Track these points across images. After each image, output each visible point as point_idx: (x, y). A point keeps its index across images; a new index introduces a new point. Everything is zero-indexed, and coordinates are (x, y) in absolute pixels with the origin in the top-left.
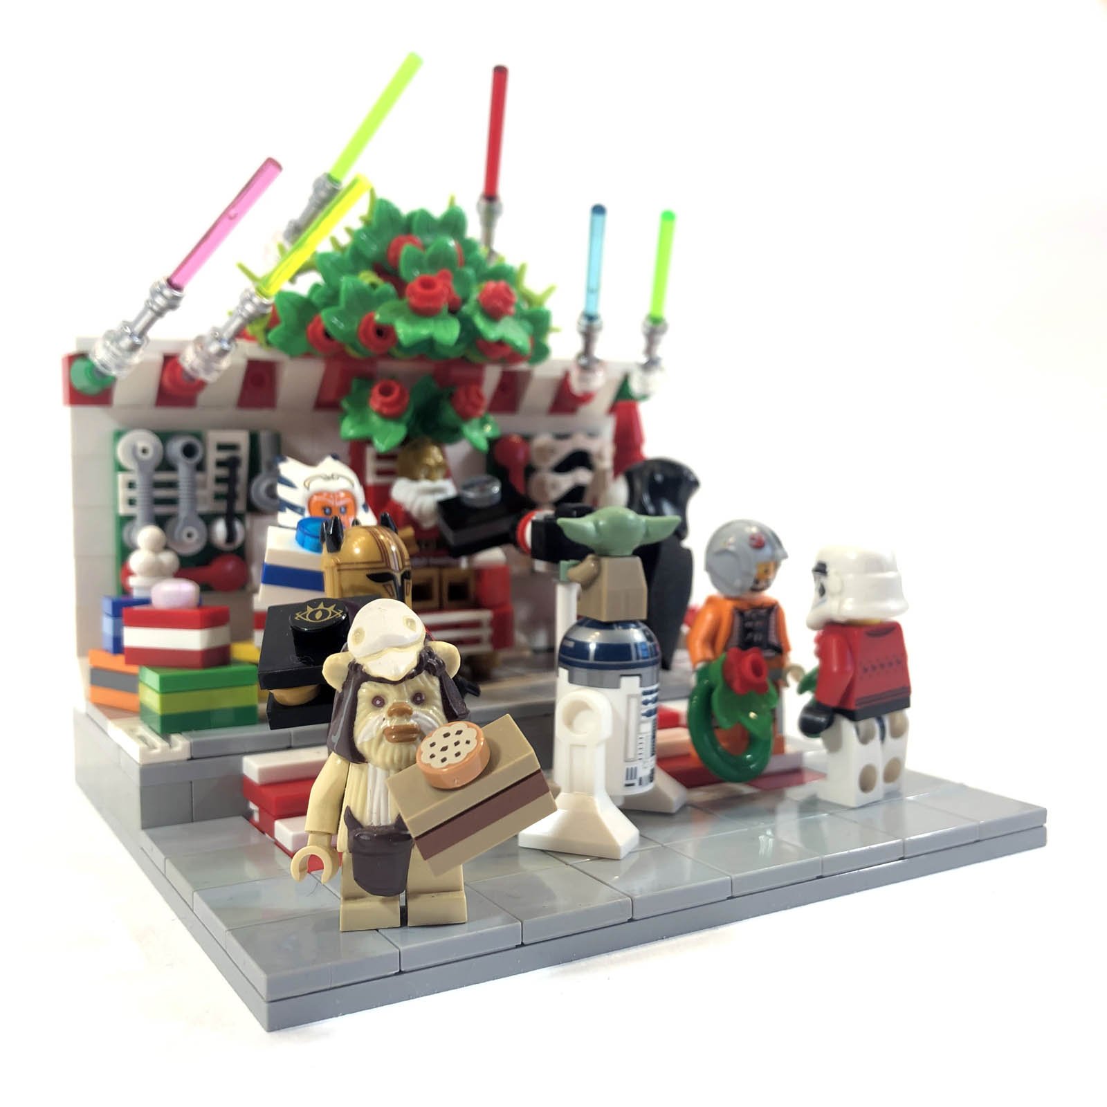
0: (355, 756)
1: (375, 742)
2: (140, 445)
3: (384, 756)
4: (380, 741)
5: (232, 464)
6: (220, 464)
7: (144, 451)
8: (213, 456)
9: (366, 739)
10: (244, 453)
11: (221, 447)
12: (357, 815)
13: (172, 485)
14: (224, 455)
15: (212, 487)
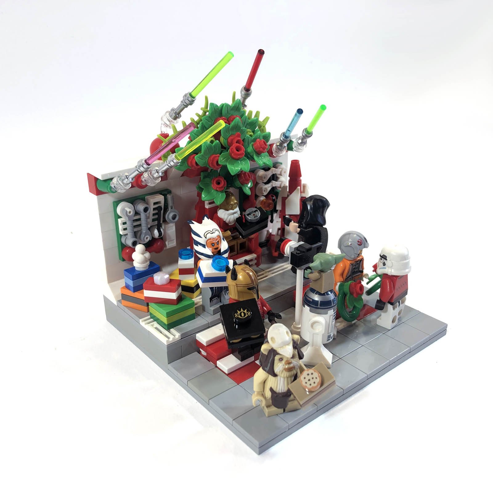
0: (275, 375)
1: (281, 372)
2: (128, 210)
3: (284, 375)
4: (282, 371)
5: (159, 209)
6: (154, 209)
7: (130, 212)
8: (152, 207)
9: (279, 371)
10: (162, 204)
11: (155, 204)
12: (275, 389)
13: (139, 220)
14: (156, 206)
15: (152, 217)
